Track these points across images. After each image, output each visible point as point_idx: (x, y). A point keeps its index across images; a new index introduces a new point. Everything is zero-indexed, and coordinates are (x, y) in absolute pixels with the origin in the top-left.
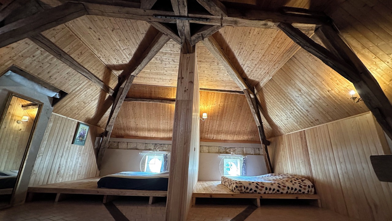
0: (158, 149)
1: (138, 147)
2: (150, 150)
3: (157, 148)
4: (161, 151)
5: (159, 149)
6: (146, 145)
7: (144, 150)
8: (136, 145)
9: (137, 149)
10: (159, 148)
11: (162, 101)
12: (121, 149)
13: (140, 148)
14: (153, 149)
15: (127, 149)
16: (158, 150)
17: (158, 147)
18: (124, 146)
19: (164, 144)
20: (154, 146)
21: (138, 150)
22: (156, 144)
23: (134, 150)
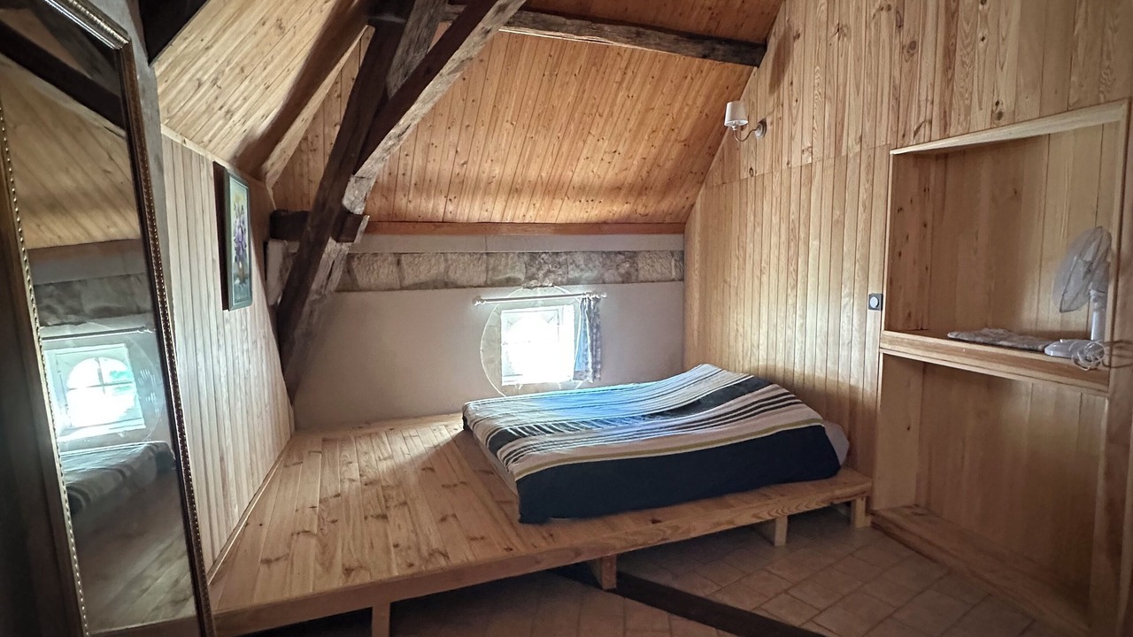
0: (546, 275)
1: (457, 275)
2: (510, 283)
3: (541, 274)
4: (562, 284)
5: (552, 276)
6: (492, 261)
7: (486, 285)
8: (442, 267)
9: (447, 285)
10: (549, 271)
11: (638, 34)
12: (370, 290)
13: (463, 280)
14: (522, 276)
15: (402, 288)
16: (548, 282)
17: (546, 268)
18: (385, 272)
19: (566, 253)
20: (528, 266)
21: (458, 287)
22: (533, 256)
23: (436, 288)
